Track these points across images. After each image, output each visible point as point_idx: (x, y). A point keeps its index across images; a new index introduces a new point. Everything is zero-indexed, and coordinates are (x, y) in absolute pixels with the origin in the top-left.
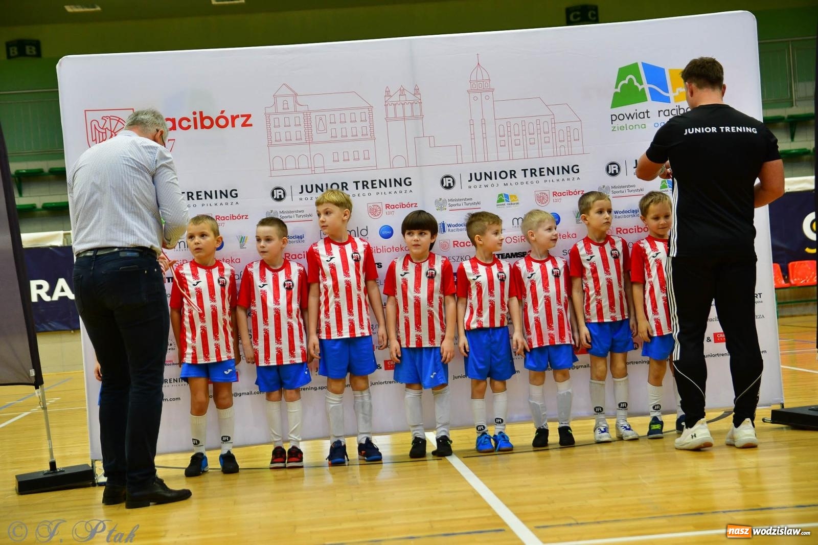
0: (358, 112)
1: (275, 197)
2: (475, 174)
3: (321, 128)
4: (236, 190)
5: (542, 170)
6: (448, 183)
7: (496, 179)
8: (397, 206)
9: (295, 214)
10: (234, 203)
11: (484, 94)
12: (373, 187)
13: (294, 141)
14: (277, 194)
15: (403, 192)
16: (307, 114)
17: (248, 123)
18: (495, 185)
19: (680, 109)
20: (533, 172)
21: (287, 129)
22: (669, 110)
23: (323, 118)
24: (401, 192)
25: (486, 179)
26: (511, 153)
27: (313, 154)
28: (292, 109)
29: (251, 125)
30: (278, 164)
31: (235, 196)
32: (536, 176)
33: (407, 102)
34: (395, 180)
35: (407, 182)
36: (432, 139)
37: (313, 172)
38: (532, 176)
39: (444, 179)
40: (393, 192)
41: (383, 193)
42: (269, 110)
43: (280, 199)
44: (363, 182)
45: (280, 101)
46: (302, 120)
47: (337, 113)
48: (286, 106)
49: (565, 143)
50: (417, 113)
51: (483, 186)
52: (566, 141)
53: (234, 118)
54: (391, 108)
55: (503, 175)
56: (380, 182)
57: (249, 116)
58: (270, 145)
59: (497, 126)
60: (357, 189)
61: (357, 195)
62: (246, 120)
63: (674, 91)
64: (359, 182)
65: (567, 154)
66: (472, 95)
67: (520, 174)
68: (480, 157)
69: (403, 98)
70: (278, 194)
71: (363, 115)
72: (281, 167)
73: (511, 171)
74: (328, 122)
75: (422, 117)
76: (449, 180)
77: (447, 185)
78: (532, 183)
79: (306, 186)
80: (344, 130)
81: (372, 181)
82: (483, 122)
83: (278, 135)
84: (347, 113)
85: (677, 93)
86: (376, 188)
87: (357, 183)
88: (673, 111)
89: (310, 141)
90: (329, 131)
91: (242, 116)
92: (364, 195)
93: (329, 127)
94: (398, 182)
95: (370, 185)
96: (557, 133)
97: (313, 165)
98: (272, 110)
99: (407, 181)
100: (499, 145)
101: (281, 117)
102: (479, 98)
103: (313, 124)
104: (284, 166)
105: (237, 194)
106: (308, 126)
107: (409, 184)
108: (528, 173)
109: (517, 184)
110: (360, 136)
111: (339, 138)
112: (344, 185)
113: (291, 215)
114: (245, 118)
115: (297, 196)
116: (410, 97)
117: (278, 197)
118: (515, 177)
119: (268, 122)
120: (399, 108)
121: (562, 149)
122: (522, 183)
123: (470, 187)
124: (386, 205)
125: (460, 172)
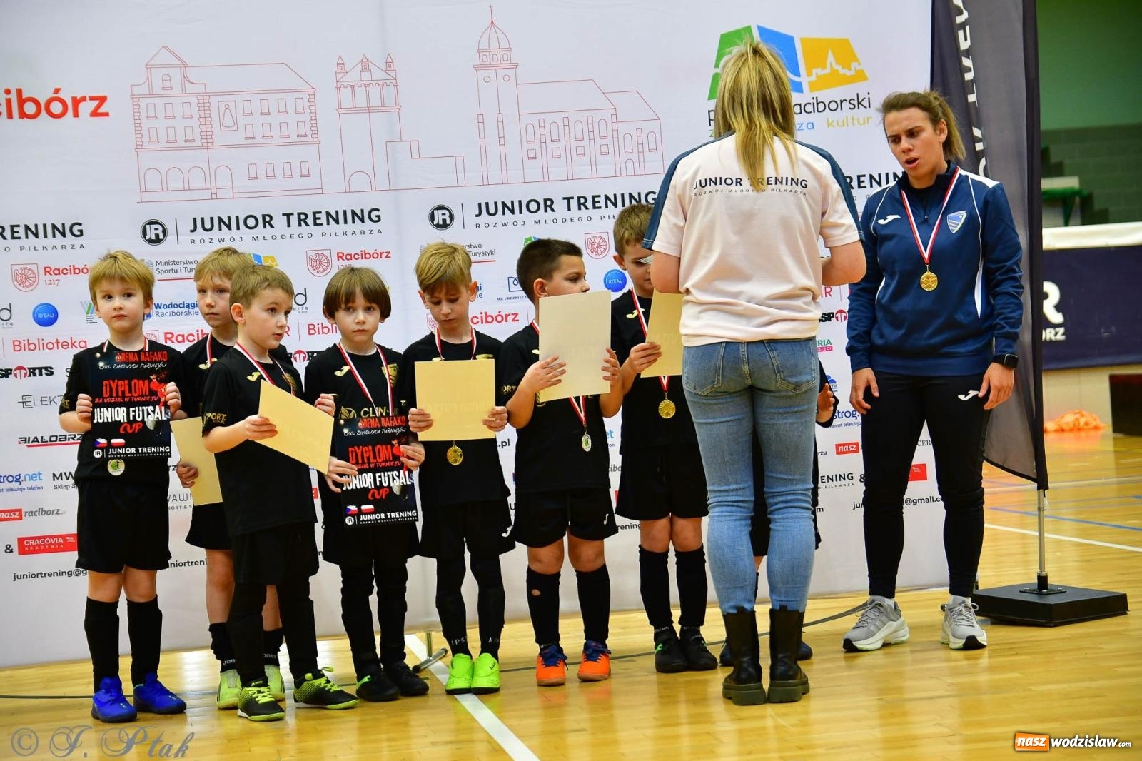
0: (290, 97)
1: (148, 237)
2: (487, 204)
3: (228, 122)
4: (80, 224)
5: (596, 199)
6: (441, 218)
7: (521, 212)
8: (356, 256)
9: (182, 266)
10: (77, 246)
11: (501, 73)
12: (315, 224)
13: (181, 143)
14: (152, 232)
15: (367, 232)
16: (204, 98)
17: (102, 110)
18: (520, 223)
19: (817, 104)
20: (582, 203)
21: (170, 122)
22: (800, 105)
23: (232, 104)
24: (363, 232)
25: (504, 213)
26: (545, 170)
27: (213, 166)
28: (177, 89)
29: (106, 114)
30: (153, 182)
31: (79, 233)
32: (586, 208)
33: (374, 83)
34: (354, 213)
35: (372, 216)
36: (414, 145)
37: (214, 196)
38: (580, 209)
39: (435, 212)
40: (349, 233)
41: (333, 234)
42: (137, 91)
43: (157, 241)
44: (299, 214)
45: (157, 75)
46: (195, 109)
47: (255, 99)
48: (167, 84)
49: (634, 156)
50: (390, 101)
51: (499, 225)
52: (635, 151)
53: (76, 102)
54: (346, 92)
55: (533, 206)
56: (328, 214)
57: (103, 100)
58: (139, 149)
59: (523, 126)
60: (289, 225)
61: (288, 236)
62: (99, 106)
63: (809, 74)
64: (292, 214)
65: (637, 173)
66: (482, 73)
67: (560, 205)
68: (495, 176)
69: (366, 76)
70: (154, 232)
71: (299, 101)
72: (159, 188)
73: (545, 201)
74: (240, 111)
75: (398, 107)
76: (444, 214)
77: (441, 223)
78: (580, 219)
79: (202, 220)
80: (266, 127)
81: (315, 214)
82: (500, 119)
83: (153, 133)
84: (273, 98)
85: (813, 78)
86: (321, 224)
87: (288, 215)
88: (807, 106)
89: (208, 145)
90: (241, 128)
91: (92, 98)
92: (300, 236)
93: (242, 121)
94: (358, 216)
95: (310, 220)
96: (621, 137)
97: (213, 184)
98: (144, 90)
99: (374, 215)
100: (526, 158)
101: (159, 102)
102: (494, 78)
103: (215, 115)
104: (165, 187)
105: (81, 231)
106: (205, 119)
107: (377, 219)
108: (574, 203)
109: (555, 221)
110: (294, 138)
111: (259, 140)
112: (267, 219)
113: (175, 267)
114: (96, 103)
115: (186, 237)
116: (378, 75)
117: (153, 238)
118: (553, 210)
119: (136, 109)
120: (361, 92)
121: (630, 165)
122: (564, 220)
123: (478, 226)
124: (338, 253)
125: (462, 201)
